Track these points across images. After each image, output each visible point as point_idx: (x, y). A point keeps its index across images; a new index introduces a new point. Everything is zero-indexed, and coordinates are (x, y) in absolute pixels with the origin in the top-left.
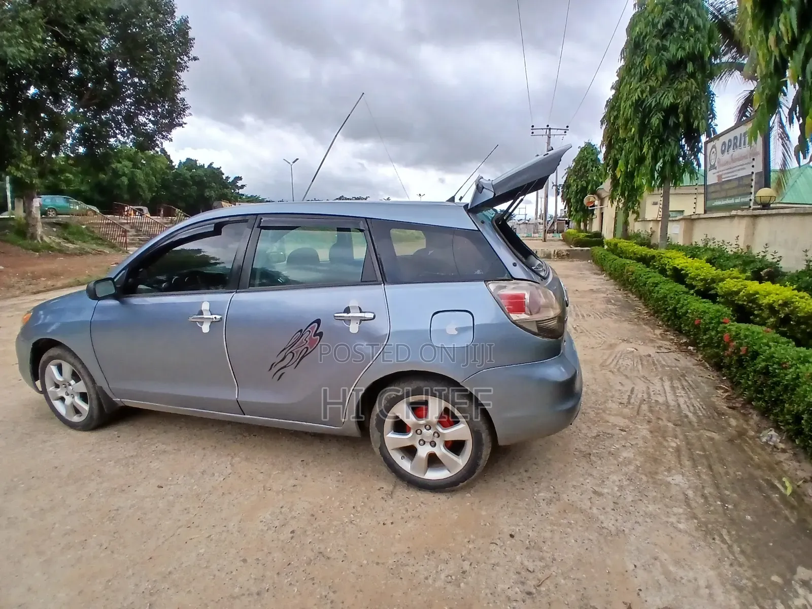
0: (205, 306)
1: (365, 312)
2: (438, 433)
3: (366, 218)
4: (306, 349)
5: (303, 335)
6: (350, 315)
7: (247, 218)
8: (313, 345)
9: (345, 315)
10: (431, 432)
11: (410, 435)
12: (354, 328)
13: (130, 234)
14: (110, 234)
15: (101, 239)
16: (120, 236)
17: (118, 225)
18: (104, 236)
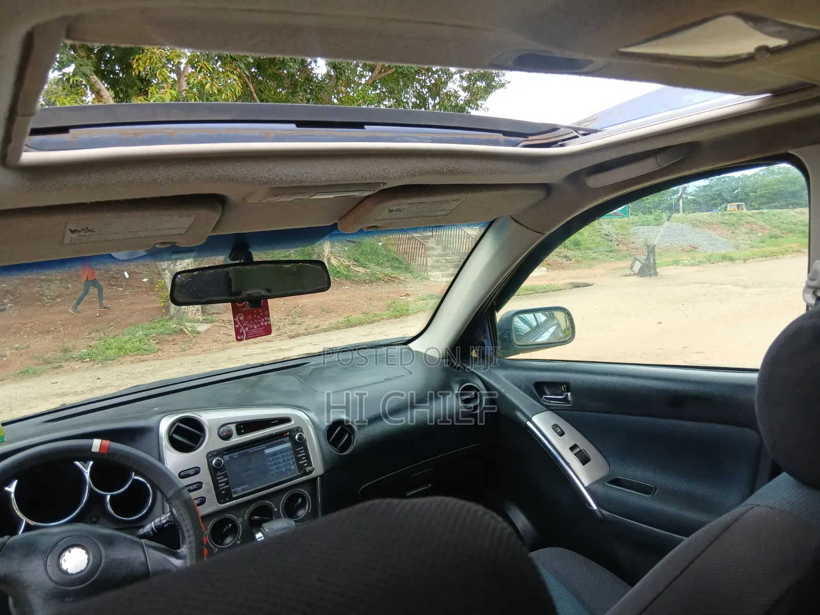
13: (435, 253)
14: (410, 253)
15: (398, 260)
16: (423, 256)
17: (418, 240)
18: (403, 256)
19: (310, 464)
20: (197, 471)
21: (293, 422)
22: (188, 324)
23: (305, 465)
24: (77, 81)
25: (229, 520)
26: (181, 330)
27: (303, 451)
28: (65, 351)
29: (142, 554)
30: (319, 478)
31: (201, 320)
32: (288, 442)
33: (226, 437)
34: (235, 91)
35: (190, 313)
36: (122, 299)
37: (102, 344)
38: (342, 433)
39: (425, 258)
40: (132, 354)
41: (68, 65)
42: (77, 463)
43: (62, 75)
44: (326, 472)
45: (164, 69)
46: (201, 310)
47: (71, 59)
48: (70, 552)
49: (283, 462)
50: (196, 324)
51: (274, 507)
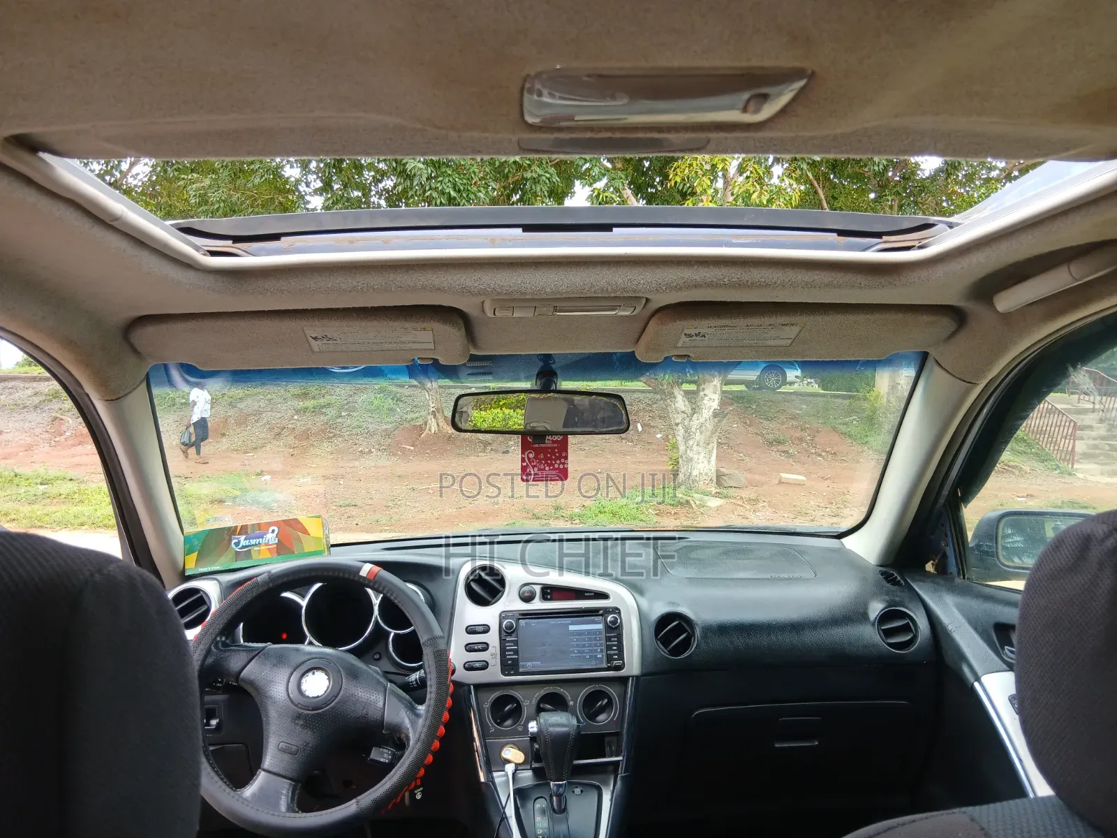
13: (1094, 434)
14: (1048, 432)
15: (1025, 441)
16: (1068, 437)
17: (1064, 414)
18: (1034, 435)
19: (621, 657)
20: (486, 629)
21: (611, 600)
22: (696, 495)
23: (615, 657)
24: (606, 197)
25: (512, 699)
26: (688, 502)
27: (616, 639)
28: (557, 508)
29: (382, 698)
30: (631, 678)
31: (713, 493)
32: (600, 623)
33: (527, 599)
34: (791, 199)
35: (701, 483)
36: (630, 455)
37: (596, 505)
38: (678, 630)
39: (1072, 441)
40: (626, 523)
41: (600, 179)
42: (370, 591)
43: (592, 191)
44: (643, 675)
45: (704, 178)
46: (715, 480)
47: (603, 172)
48: (313, 674)
49: (588, 647)
50: (706, 498)
51: (570, 699)
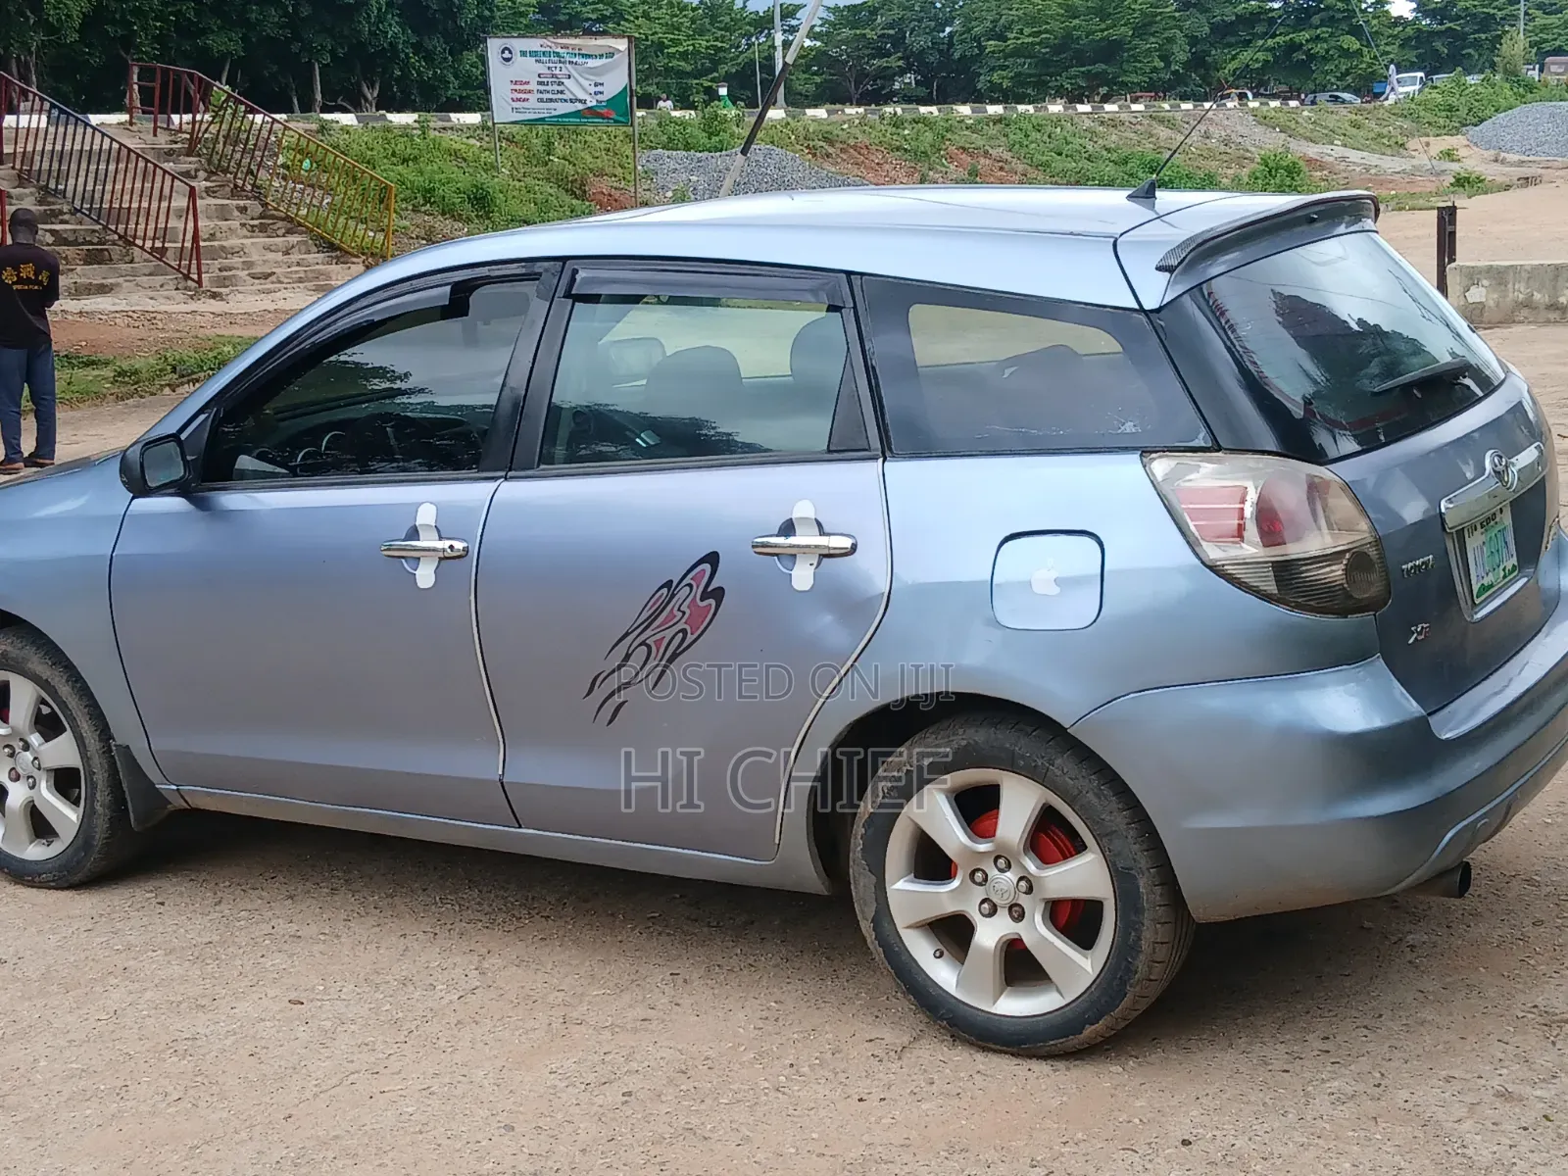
0: (426, 516)
1: (829, 535)
2: (1029, 881)
3: (849, 273)
4: (681, 635)
5: (673, 596)
6: (792, 540)
7: (538, 267)
8: (700, 623)
9: (781, 540)
10: (1011, 876)
11: (956, 883)
12: (803, 576)
